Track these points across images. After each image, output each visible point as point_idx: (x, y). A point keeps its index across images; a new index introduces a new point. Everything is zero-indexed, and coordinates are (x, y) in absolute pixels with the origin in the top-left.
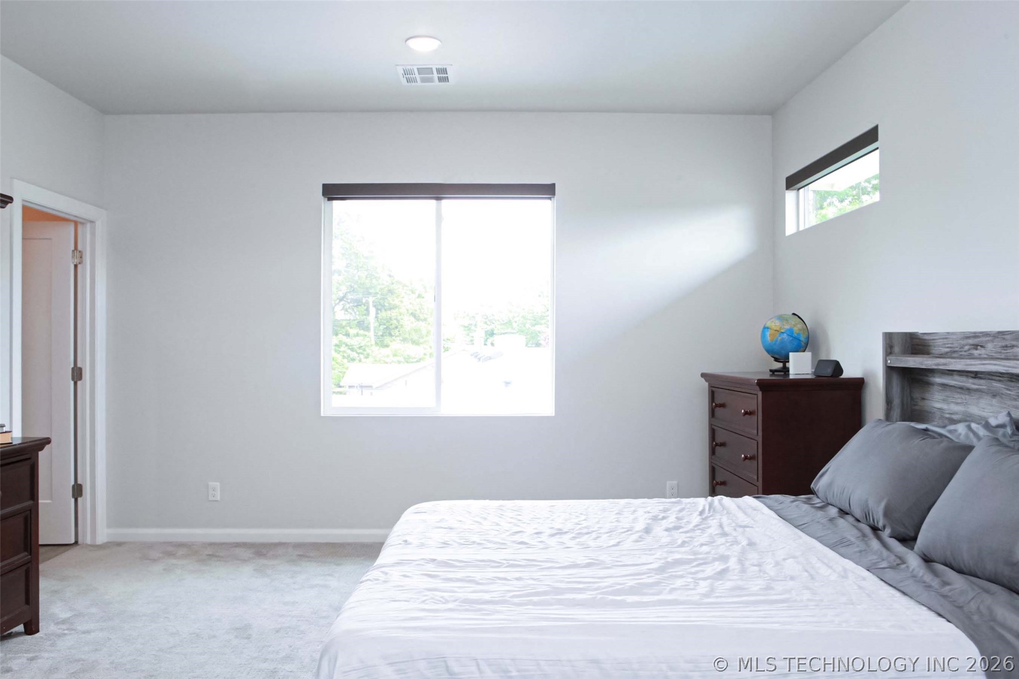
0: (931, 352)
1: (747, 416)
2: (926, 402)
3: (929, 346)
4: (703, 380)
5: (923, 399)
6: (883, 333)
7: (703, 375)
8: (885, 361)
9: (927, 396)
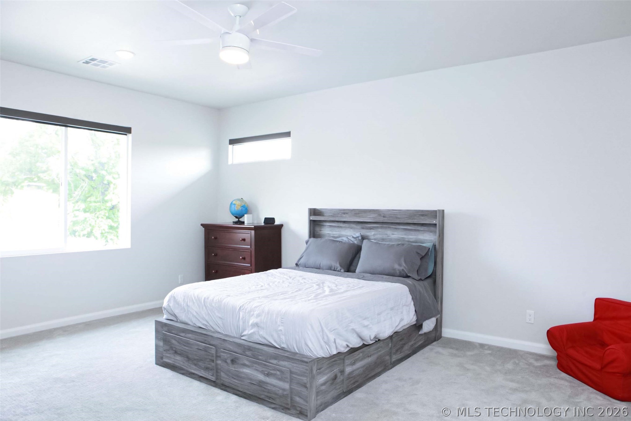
0: (324, 215)
1: (243, 241)
2: (322, 231)
3: (324, 213)
4: (202, 227)
5: (321, 230)
6: (309, 209)
7: (202, 225)
8: (309, 218)
9: (322, 229)
